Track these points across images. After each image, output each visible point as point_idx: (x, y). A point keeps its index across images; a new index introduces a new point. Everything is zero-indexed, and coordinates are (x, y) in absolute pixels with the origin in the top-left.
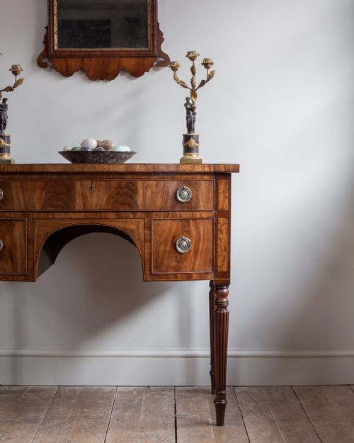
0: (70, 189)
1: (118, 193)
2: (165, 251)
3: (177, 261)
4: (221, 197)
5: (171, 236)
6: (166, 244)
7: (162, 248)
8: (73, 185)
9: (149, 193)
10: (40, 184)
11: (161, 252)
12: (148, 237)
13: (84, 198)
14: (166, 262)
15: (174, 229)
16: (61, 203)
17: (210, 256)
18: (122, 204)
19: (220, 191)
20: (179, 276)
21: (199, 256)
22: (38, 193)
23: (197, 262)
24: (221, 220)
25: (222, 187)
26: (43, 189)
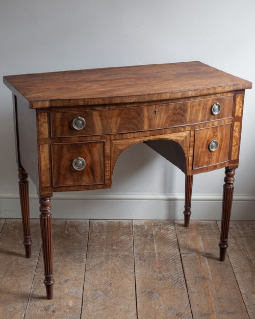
0: (139, 114)
1: (174, 114)
2: (202, 152)
3: (209, 157)
4: (237, 107)
5: (206, 141)
6: (203, 146)
7: (200, 150)
8: (142, 111)
9: (194, 110)
10: (116, 112)
11: (200, 153)
12: (192, 144)
13: (150, 119)
14: (202, 159)
15: (208, 136)
16: (132, 126)
17: (227, 151)
18: (177, 121)
19: (237, 103)
20: (209, 168)
21: (221, 151)
22: (114, 120)
23: (220, 156)
24: (236, 123)
25: (238, 100)
26: (119, 116)
